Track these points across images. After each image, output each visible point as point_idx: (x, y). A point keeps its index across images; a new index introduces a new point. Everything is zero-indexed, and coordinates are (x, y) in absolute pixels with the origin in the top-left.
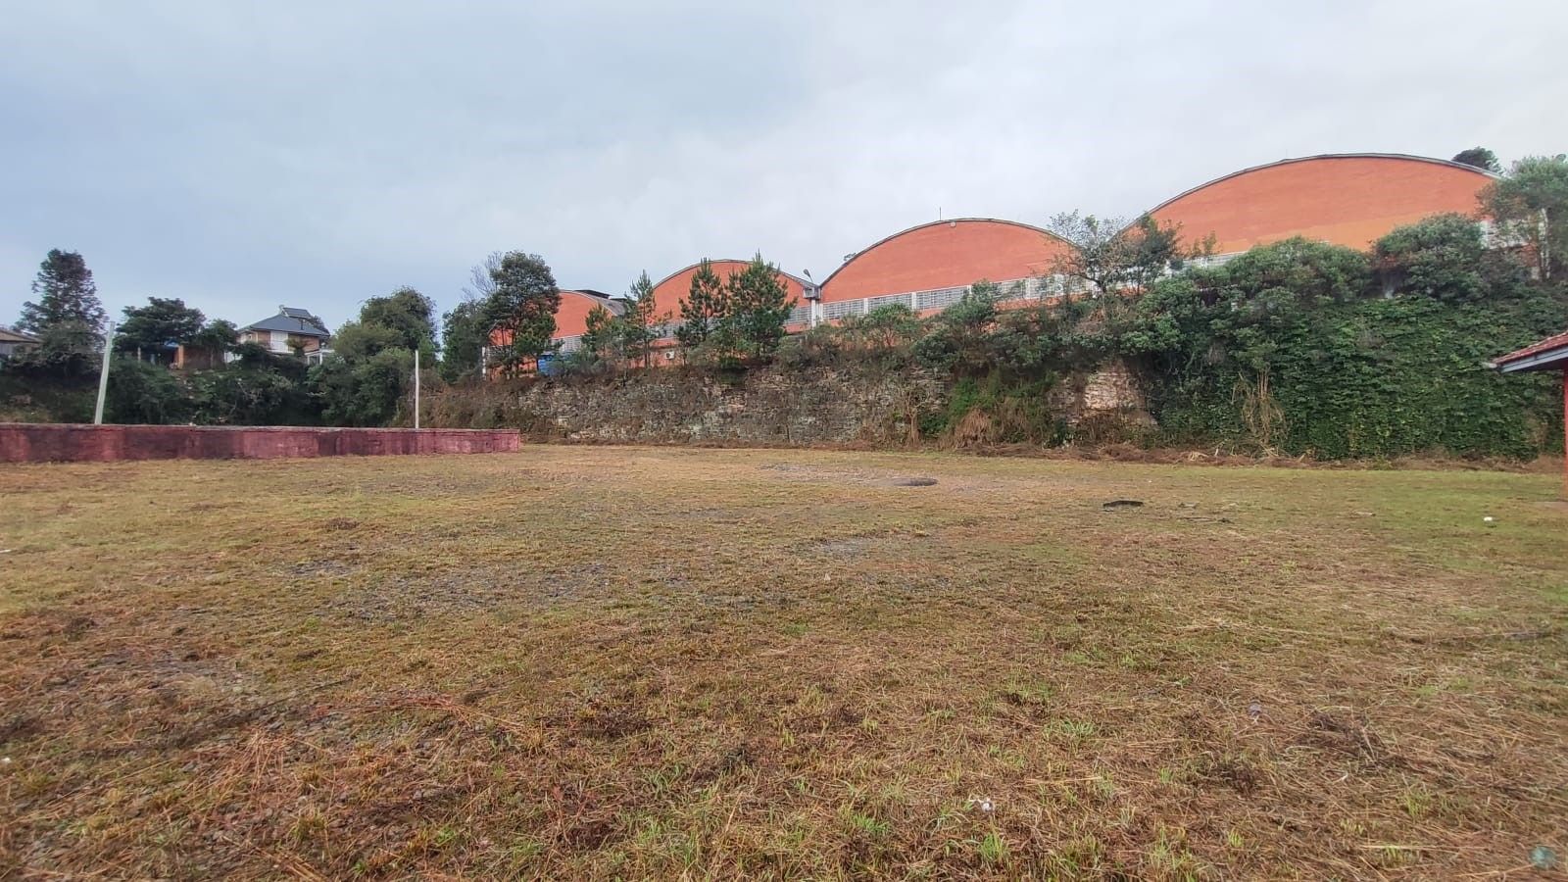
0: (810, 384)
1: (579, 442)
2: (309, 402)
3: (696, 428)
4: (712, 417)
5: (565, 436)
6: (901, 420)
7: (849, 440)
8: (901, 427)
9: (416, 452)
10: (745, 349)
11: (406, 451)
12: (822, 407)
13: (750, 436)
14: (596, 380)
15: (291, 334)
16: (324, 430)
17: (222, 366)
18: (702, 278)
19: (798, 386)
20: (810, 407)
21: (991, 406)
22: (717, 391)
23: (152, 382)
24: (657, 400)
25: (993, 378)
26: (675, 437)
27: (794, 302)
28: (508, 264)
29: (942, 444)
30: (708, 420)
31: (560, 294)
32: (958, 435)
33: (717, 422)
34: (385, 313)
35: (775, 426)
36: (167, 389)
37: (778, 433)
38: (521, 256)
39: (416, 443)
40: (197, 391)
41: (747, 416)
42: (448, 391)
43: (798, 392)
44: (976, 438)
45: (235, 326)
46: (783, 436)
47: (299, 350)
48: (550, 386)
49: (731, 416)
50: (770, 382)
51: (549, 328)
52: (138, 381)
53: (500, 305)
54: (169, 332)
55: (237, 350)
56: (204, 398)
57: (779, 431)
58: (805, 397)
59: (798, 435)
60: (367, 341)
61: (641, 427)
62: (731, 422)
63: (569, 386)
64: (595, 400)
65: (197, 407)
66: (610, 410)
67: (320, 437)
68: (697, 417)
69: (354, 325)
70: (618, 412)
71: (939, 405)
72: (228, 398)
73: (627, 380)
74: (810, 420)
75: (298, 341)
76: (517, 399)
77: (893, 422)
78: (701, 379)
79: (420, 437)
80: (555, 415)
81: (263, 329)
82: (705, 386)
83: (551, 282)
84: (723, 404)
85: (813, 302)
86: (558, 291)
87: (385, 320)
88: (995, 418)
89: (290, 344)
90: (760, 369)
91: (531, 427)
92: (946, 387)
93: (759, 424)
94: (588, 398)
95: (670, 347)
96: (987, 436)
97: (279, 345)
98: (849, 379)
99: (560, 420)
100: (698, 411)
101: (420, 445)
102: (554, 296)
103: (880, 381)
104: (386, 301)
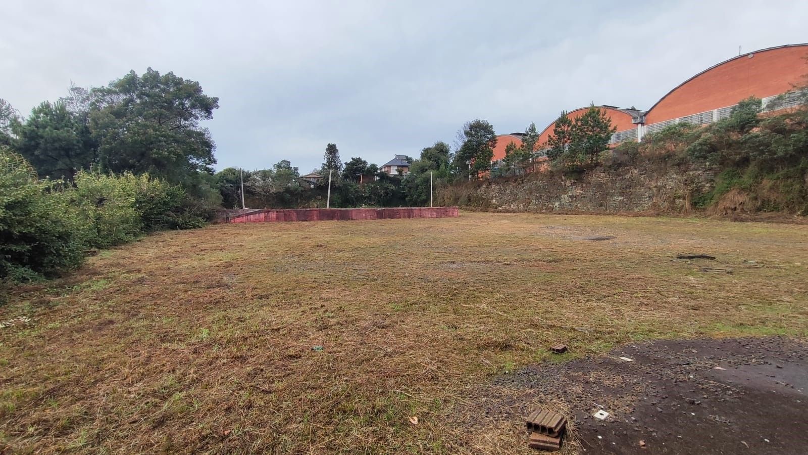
0: (621, 177)
1: (501, 211)
2: (401, 195)
3: (557, 204)
4: (565, 197)
5: (496, 208)
6: (679, 198)
7: (643, 210)
8: (679, 202)
9: (413, 217)
10: (583, 159)
11: (409, 217)
12: (628, 190)
13: (585, 208)
14: (511, 179)
15: (398, 166)
17: (373, 182)
18: (562, 122)
19: (614, 179)
20: (620, 191)
21: (749, 187)
22: (568, 183)
23: (352, 190)
24: (538, 189)
25: (752, 168)
26: (546, 209)
27: (614, 129)
28: (472, 127)
29: (708, 213)
30: (563, 199)
31: (497, 138)
32: (721, 206)
33: (568, 200)
34: (429, 154)
35: (599, 203)
36: (356, 192)
37: (601, 206)
38: (478, 122)
39: (413, 214)
40: (365, 192)
41: (584, 197)
42: (451, 188)
43: (614, 182)
44: (735, 209)
45: (377, 165)
46: (604, 208)
47: (400, 172)
48: (490, 184)
49: (575, 197)
50: (598, 177)
51: (490, 155)
52: (348, 189)
53: (468, 147)
54: (357, 170)
55: (378, 175)
56: (367, 195)
57: (601, 205)
58: (618, 185)
59: (612, 207)
60: (421, 168)
61: (530, 203)
62: (575, 200)
63: (498, 184)
64: (509, 190)
65: (365, 198)
66: (516, 195)
67: (377, 212)
68: (558, 198)
69: (418, 161)
70: (520, 196)
71: (709, 187)
72: (375, 194)
73: (524, 180)
74: (620, 198)
75: (400, 170)
76: (477, 191)
77: (674, 199)
78: (561, 178)
80: (492, 199)
81: (388, 166)
82: (562, 181)
83: (492, 133)
84: (571, 190)
85: (640, 125)
86: (496, 136)
87: (429, 158)
88: (752, 195)
89: (397, 170)
90: (592, 170)
91: (482, 204)
92: (716, 174)
93: (591, 201)
94: (506, 189)
95: (545, 161)
96: (745, 207)
97: (394, 172)
98: (645, 173)
99: (494, 200)
100: (558, 194)
102: (494, 140)
103: (666, 173)
104: (430, 149)
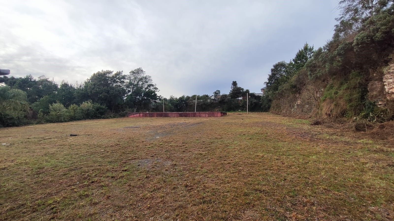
3: (293, 110)
4: (295, 106)
9: (196, 117)
11: (194, 116)
16: (180, 113)
26: (289, 113)
39: (196, 115)
41: (300, 105)
49: (298, 105)
62: (298, 107)
79: (197, 114)
84: (297, 101)
101: (197, 115)
